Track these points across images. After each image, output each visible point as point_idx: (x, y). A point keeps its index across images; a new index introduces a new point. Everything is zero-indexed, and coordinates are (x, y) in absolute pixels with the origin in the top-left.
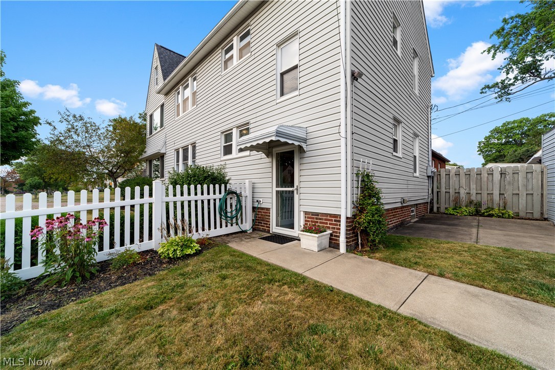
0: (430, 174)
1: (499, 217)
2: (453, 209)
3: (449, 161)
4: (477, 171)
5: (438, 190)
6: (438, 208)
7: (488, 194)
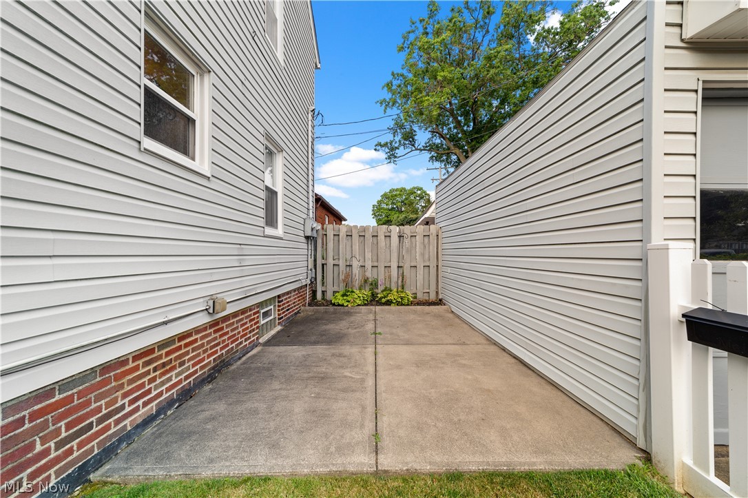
0: (309, 233)
1: (399, 304)
2: (343, 296)
3: (345, 220)
4: (373, 231)
5: (324, 262)
6: (323, 292)
7: (385, 267)
